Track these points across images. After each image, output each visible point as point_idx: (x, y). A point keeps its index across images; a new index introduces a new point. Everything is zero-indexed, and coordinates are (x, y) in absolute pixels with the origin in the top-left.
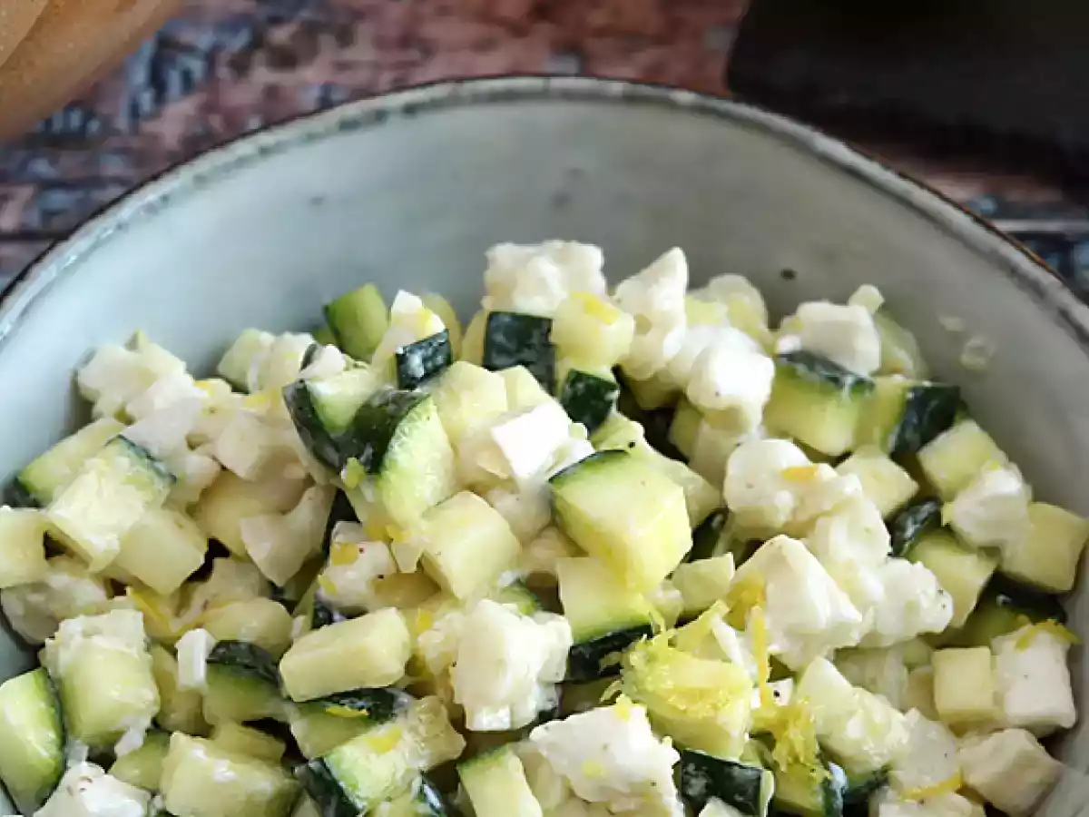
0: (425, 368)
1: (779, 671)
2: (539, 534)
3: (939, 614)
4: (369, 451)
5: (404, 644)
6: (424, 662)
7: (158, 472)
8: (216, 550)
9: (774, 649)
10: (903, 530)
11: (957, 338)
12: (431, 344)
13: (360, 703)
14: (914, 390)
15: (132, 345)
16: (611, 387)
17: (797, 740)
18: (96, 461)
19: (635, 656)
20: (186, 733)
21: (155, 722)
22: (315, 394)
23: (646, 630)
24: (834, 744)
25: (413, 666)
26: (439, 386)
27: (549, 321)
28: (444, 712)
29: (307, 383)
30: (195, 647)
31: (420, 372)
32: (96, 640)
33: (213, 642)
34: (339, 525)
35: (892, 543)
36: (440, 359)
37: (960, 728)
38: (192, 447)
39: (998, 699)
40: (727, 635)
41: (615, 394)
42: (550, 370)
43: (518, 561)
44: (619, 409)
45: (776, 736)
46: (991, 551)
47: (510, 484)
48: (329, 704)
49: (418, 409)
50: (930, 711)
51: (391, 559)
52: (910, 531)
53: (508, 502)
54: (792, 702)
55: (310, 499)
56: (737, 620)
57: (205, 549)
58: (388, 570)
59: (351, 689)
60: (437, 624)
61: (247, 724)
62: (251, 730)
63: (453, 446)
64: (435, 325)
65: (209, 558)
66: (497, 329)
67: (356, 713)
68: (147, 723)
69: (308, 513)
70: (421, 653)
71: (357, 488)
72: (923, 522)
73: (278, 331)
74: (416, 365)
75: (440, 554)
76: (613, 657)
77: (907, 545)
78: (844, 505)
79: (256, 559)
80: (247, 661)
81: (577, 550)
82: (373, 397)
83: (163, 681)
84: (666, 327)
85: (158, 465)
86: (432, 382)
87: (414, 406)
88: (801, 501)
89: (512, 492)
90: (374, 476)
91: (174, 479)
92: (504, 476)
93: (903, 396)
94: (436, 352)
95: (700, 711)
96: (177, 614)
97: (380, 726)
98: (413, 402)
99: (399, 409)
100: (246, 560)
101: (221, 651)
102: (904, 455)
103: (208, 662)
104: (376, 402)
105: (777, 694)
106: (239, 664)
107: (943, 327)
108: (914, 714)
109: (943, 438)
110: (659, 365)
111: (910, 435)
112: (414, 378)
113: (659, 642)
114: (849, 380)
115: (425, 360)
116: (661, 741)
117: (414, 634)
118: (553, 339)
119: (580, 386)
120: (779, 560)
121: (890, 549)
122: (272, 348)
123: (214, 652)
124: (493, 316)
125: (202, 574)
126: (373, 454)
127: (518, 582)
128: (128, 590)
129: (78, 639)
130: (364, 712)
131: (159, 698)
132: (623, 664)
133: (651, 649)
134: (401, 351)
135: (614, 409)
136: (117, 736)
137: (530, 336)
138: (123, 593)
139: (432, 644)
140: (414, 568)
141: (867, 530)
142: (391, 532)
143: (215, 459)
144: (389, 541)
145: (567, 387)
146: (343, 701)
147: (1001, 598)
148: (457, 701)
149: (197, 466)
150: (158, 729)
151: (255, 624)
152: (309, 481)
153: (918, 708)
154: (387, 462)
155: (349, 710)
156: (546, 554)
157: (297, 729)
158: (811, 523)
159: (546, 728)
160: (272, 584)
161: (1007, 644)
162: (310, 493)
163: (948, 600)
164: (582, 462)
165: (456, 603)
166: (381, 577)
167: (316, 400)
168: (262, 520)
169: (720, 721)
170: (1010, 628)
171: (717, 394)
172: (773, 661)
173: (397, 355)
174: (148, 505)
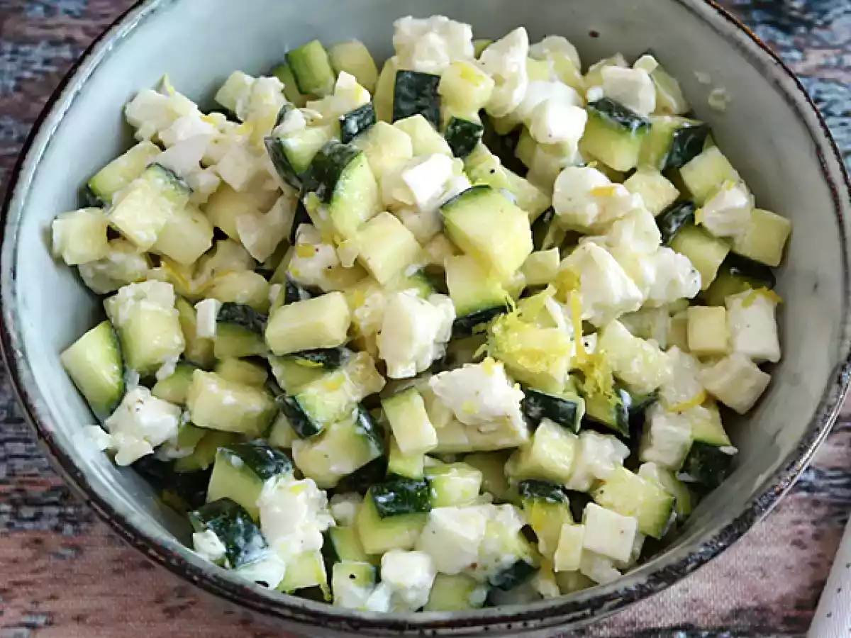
0: (359, 127)
1: (588, 329)
2: (433, 238)
3: (692, 286)
4: (322, 187)
5: (346, 317)
6: (359, 328)
7: (181, 187)
8: (219, 235)
9: (584, 317)
10: (670, 227)
11: (707, 88)
12: (362, 112)
13: (317, 357)
14: (678, 130)
15: (159, 87)
16: (479, 128)
17: (600, 377)
18: (140, 181)
19: (496, 327)
20: (203, 369)
21: (182, 356)
22: (287, 146)
23: (503, 309)
24: (623, 377)
25: (351, 330)
26: (368, 139)
27: (438, 78)
28: (372, 362)
29: (282, 140)
30: (209, 310)
31: (356, 130)
32: (143, 304)
33: (220, 305)
34: (301, 227)
35: (662, 238)
36: (368, 121)
37: (704, 358)
38: (203, 166)
39: (729, 343)
40: (555, 309)
41: (481, 133)
42: (438, 112)
43: (418, 257)
44: (483, 142)
45: (586, 374)
46: (727, 240)
47: (414, 208)
48: (297, 358)
49: (355, 160)
50: (685, 349)
51: (336, 258)
52: (674, 229)
53: (412, 219)
54: (596, 350)
55: (281, 205)
56: (561, 298)
57: (212, 235)
58: (334, 263)
59: (313, 348)
60: (367, 302)
61: (242, 359)
62: (245, 364)
63: (378, 181)
64: (364, 97)
65: (214, 241)
66: (402, 83)
67: (316, 365)
68: (177, 358)
69: (279, 215)
70: (357, 322)
71: (315, 211)
72: (682, 222)
73: (256, 76)
74: (353, 126)
75: (369, 258)
76: (482, 326)
77: (671, 238)
78: (631, 214)
79: (245, 245)
80: (241, 319)
81: (458, 251)
82: (325, 147)
83: (187, 328)
84: (514, 82)
85: (182, 182)
86: (363, 135)
87: (352, 159)
88: (603, 209)
89: (416, 213)
90: (326, 205)
91: (191, 191)
92: (410, 203)
93: (671, 135)
94: (365, 117)
95: (537, 367)
96: (194, 278)
97: (330, 374)
98: (353, 155)
99: (343, 159)
100: (238, 243)
101: (225, 312)
102: (671, 173)
103: (217, 321)
104: (327, 152)
105: (586, 345)
106: (237, 322)
107: (697, 79)
108: (675, 351)
109: (696, 159)
110: (510, 110)
111: (675, 159)
112: (351, 134)
113: (511, 317)
114: (636, 124)
115: (358, 122)
116: (513, 386)
117: (352, 308)
118: (439, 91)
119: (458, 128)
120: (588, 259)
121: (661, 242)
122: (253, 88)
123: (220, 313)
124: (400, 73)
125: (211, 252)
126: (326, 190)
127: (419, 272)
128: (163, 263)
129: (131, 302)
130: (321, 364)
131: (184, 341)
132: (488, 331)
133: (507, 323)
134: (343, 118)
135: (480, 141)
136: (158, 366)
137: (425, 88)
138: (158, 265)
139: (364, 318)
140: (351, 265)
141: (646, 233)
142: (338, 241)
143: (218, 175)
144: (336, 246)
145: (449, 128)
146: (307, 356)
147: (733, 270)
148: (381, 357)
149: (206, 180)
150: (185, 362)
151: (246, 292)
152: (280, 192)
153: (678, 346)
154: (335, 196)
155: (311, 363)
156: (437, 252)
157: (277, 371)
158: (610, 223)
159: (439, 377)
160: (256, 261)
161: (735, 302)
162: (280, 201)
163: (698, 277)
164: (461, 194)
165: (380, 287)
166: (330, 267)
167: (287, 150)
168: (250, 218)
169: (551, 372)
170: (737, 291)
171: (550, 136)
172: (585, 322)
173: (341, 121)
174: (175, 209)
